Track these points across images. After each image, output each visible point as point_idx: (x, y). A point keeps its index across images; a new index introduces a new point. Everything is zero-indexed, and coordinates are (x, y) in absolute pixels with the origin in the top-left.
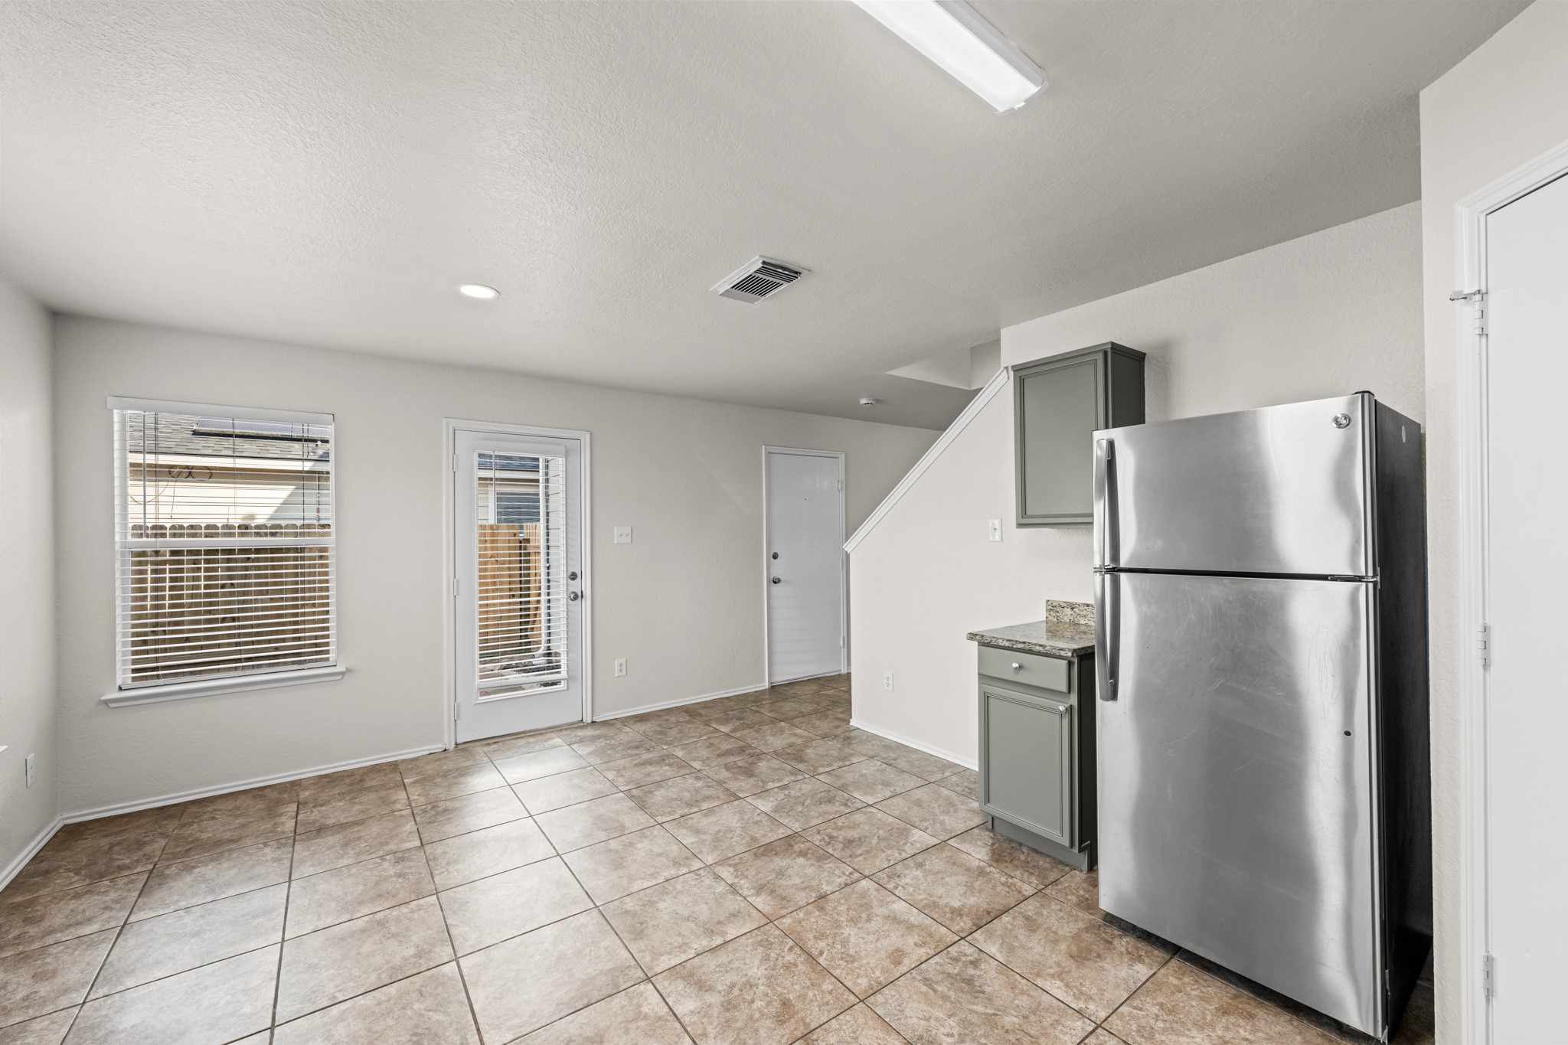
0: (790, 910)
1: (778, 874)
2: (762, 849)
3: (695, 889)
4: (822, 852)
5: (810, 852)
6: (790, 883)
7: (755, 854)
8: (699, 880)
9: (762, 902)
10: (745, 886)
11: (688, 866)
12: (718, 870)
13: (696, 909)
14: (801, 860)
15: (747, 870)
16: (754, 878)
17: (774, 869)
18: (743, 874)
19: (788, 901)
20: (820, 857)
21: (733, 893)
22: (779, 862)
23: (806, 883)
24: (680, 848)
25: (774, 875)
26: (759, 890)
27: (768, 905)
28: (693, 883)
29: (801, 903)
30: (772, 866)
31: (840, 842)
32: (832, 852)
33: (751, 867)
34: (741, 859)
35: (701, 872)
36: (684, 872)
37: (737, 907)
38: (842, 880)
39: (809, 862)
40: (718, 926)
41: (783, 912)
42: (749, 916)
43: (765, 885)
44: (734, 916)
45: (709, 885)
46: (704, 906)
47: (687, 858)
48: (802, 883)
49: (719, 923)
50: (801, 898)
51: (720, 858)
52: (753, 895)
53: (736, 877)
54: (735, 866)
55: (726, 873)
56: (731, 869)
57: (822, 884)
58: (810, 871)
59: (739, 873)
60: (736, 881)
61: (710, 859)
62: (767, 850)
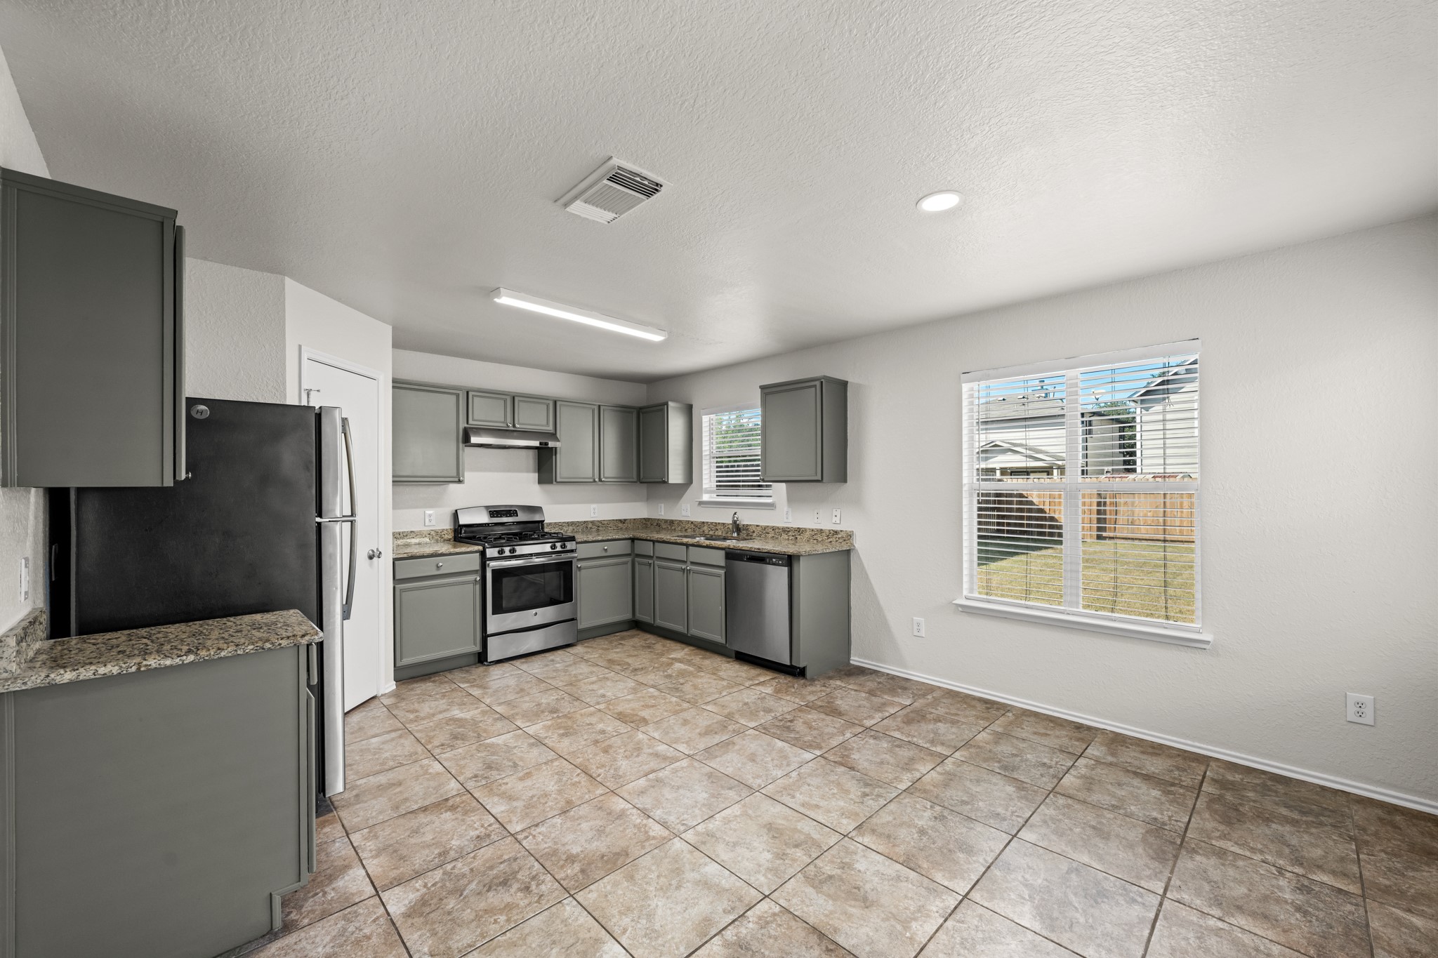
0: (595, 800)
1: (603, 831)
2: (619, 862)
3: (682, 810)
4: (547, 865)
5: (562, 863)
6: (592, 823)
7: (627, 855)
8: (681, 819)
9: (619, 805)
10: (636, 818)
11: (698, 834)
12: (666, 833)
13: (675, 795)
14: (575, 850)
15: (635, 834)
16: (627, 826)
17: (607, 836)
18: (639, 829)
19: (596, 806)
20: (552, 856)
21: (646, 810)
22: (601, 846)
23: (576, 824)
24: (717, 856)
25: (608, 830)
26: (622, 815)
27: (614, 802)
28: (685, 816)
29: (585, 805)
30: (608, 840)
31: (518, 881)
32: (536, 864)
33: (631, 838)
34: (643, 847)
35: (682, 828)
36: (699, 826)
37: (641, 799)
38: (542, 829)
39: (568, 847)
40: (653, 784)
41: (602, 798)
42: (630, 793)
43: (617, 819)
44: (642, 792)
45: (670, 815)
46: (669, 798)
47: (704, 843)
48: (580, 824)
49: (653, 787)
50: (584, 810)
51: (667, 846)
52: (627, 810)
53: (646, 825)
54: (648, 838)
55: (656, 830)
56: (652, 834)
57: (561, 824)
58: (570, 837)
59: (643, 829)
60: (645, 821)
61: (677, 844)
62: (615, 861)
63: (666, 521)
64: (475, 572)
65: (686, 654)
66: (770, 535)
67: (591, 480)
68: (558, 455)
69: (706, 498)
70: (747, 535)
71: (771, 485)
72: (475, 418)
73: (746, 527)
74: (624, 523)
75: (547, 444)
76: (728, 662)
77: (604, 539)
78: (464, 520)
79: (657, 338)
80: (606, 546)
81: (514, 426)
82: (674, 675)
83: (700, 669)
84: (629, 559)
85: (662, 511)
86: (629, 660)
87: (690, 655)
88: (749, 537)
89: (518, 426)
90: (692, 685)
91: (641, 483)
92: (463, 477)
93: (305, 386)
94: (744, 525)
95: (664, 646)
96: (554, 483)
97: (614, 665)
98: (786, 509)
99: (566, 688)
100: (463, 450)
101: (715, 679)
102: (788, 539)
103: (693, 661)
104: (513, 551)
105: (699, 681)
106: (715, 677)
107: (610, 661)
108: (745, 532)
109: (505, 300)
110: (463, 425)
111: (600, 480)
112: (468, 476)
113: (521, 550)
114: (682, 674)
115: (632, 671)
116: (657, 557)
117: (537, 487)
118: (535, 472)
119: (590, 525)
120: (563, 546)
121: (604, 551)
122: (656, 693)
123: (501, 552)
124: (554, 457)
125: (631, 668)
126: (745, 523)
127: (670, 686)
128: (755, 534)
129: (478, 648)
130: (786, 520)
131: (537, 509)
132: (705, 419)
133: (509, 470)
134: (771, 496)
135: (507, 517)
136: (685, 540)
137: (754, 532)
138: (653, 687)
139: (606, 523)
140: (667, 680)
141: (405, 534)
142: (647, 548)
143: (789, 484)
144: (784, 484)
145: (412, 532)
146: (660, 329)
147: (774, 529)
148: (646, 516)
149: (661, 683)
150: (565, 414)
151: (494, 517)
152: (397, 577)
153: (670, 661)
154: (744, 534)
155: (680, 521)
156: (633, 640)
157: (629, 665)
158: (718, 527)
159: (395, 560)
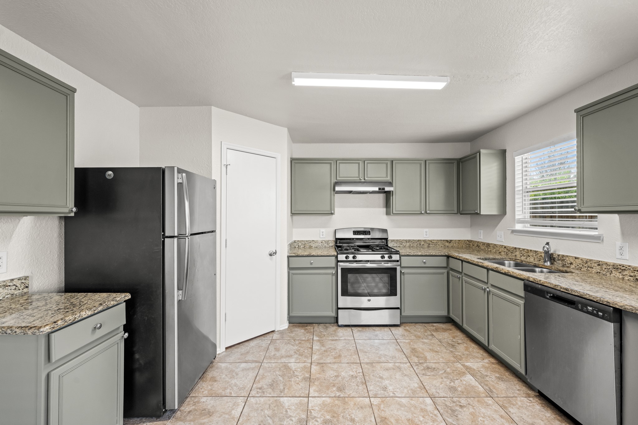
63: (484, 244)
64: (333, 268)
65: (483, 366)
66: (594, 270)
67: (419, 212)
68: (394, 196)
69: (519, 227)
70: (563, 266)
71: (597, 216)
72: (341, 176)
73: (562, 258)
74: (450, 243)
75: (384, 189)
76: (528, 396)
77: (423, 254)
78: (339, 235)
79: (439, 86)
80: (425, 259)
81: (364, 179)
82: (459, 389)
83: (490, 394)
84: (445, 271)
85: (481, 236)
86: (429, 355)
87: (486, 368)
88: (565, 269)
89: (366, 179)
90: (471, 414)
91: (461, 214)
92: (334, 211)
93: (224, 162)
94: (559, 255)
95: (467, 349)
96: (392, 214)
97: (414, 355)
98: (619, 243)
99: (366, 366)
100: (334, 196)
101: (502, 417)
102: (623, 279)
103: (487, 378)
104: (354, 257)
105: (483, 410)
106: (503, 413)
107: (414, 350)
108: (560, 262)
109: (298, 82)
110: (334, 180)
111: (426, 212)
112: (337, 210)
113: (359, 257)
114: (469, 392)
115: (424, 369)
116: (465, 274)
117: (385, 217)
118: (384, 207)
119: (422, 243)
120: (390, 257)
121: (423, 263)
122: (430, 407)
123: (347, 257)
124: (391, 197)
125: (425, 365)
126: (561, 253)
127: (448, 404)
128: (572, 266)
129: (334, 314)
130: (620, 257)
131: (385, 231)
132: (518, 159)
133: (367, 207)
134: (597, 229)
135: (363, 235)
136: (487, 263)
137: (571, 264)
138: (432, 397)
139: (435, 242)
140: (450, 394)
141: (310, 242)
142: (457, 265)
143: (623, 216)
144: (616, 216)
145: (313, 241)
146: (441, 76)
147: (599, 264)
148: (469, 239)
149: (442, 394)
150: (398, 168)
151: (355, 234)
152: (290, 267)
153: (464, 370)
154: (558, 265)
155: (495, 245)
156: (444, 333)
157: (425, 359)
158: (530, 254)
159: (288, 257)
